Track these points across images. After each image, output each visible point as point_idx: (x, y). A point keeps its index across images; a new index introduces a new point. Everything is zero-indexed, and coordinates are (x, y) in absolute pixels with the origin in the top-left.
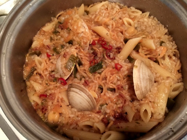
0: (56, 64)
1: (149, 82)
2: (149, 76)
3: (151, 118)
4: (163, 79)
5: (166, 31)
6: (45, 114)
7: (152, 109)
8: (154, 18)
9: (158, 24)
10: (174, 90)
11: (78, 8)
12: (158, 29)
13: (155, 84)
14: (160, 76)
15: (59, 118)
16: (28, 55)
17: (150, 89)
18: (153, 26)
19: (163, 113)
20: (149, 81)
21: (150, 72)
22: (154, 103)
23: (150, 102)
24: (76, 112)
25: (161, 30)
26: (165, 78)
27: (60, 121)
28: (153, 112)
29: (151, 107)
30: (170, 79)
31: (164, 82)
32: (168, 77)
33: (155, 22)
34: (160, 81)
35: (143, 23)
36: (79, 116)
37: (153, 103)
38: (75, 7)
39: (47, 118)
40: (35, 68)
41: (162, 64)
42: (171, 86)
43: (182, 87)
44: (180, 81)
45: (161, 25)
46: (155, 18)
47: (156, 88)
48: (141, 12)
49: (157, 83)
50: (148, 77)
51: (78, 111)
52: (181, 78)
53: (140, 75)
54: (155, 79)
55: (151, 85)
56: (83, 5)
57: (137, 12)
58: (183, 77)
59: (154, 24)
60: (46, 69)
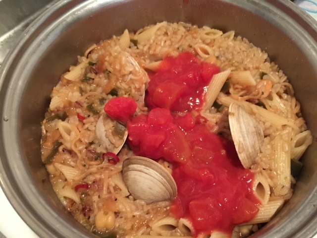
0: (95, 131)
1: (258, 137)
2: (255, 127)
3: (270, 195)
4: (277, 130)
5: (266, 56)
6: (89, 218)
7: (269, 180)
8: (242, 39)
9: (252, 47)
10: (298, 145)
11: (119, 38)
12: (253, 56)
13: (267, 140)
14: (271, 126)
15: (115, 222)
16: (44, 121)
17: (260, 149)
18: (244, 51)
19: (287, 184)
20: (257, 135)
21: (254, 121)
22: (271, 170)
23: (264, 169)
24: (143, 206)
25: (256, 56)
26: (280, 127)
27: (117, 225)
28: (272, 185)
29: (268, 177)
30: (288, 128)
31: (279, 134)
32: (284, 126)
33: (245, 45)
34: (273, 134)
35: (227, 48)
36: (151, 211)
37: (269, 171)
38: (114, 37)
39: (94, 224)
40: (61, 141)
41: (270, 107)
42: (292, 139)
43: (310, 137)
44: (303, 129)
45: (255, 48)
46: (244, 39)
47: (269, 147)
48: (221, 33)
49: (268, 138)
50: (254, 130)
51: (148, 204)
52: (305, 125)
53: (240, 127)
54: (264, 131)
55: (260, 142)
56: (126, 31)
57: (215, 34)
58: (306, 123)
59: (244, 49)
60: (80, 141)
